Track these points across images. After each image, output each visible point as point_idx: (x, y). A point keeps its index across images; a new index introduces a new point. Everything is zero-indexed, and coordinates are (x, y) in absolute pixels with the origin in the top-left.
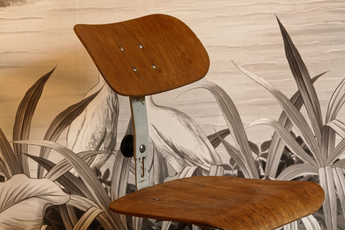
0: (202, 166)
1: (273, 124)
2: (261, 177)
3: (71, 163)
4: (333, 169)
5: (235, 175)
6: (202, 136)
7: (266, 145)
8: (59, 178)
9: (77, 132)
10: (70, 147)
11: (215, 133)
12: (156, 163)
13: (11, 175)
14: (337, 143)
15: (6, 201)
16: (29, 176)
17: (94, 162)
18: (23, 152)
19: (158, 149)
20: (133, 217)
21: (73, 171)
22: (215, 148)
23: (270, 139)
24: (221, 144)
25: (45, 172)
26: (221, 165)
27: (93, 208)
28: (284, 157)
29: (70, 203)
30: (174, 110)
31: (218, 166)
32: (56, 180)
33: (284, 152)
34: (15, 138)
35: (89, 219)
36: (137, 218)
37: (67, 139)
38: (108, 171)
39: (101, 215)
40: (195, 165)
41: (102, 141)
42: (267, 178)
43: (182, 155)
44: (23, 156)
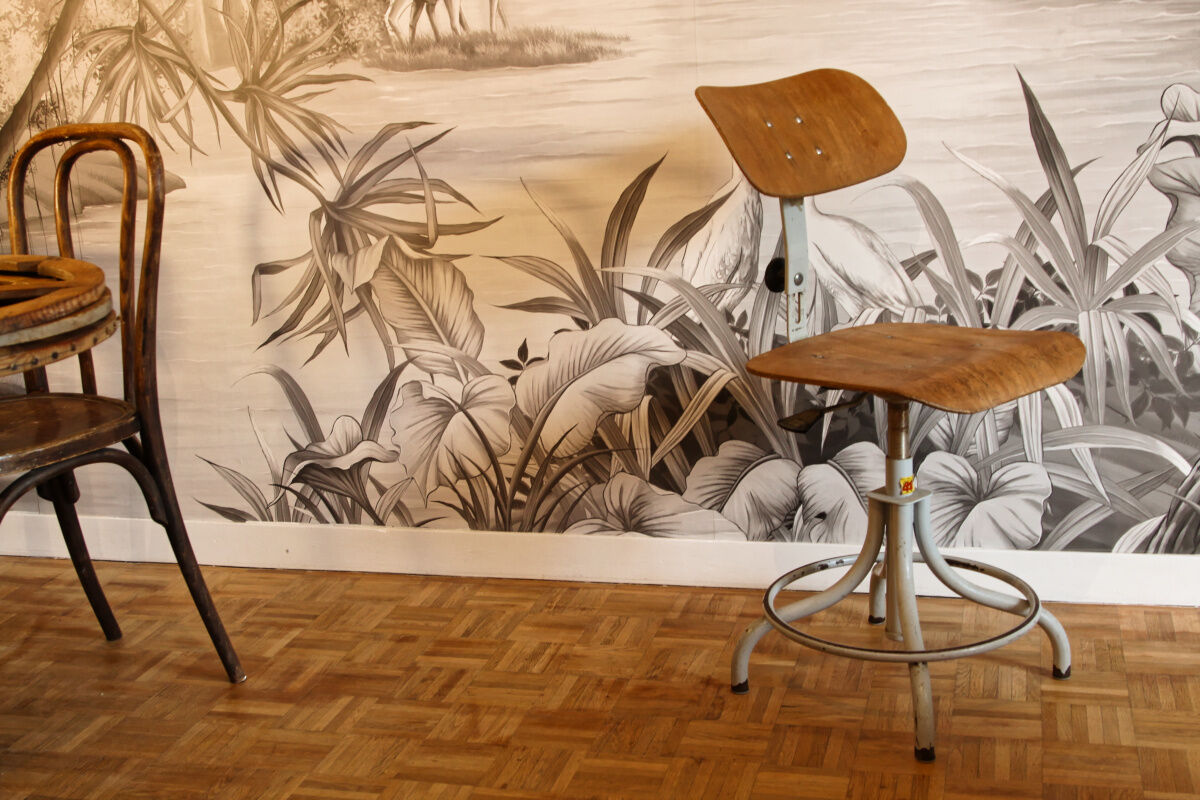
0: (891, 309)
1: (1007, 242)
2: (985, 326)
3: (688, 302)
4: (1103, 314)
5: (943, 322)
6: (892, 261)
7: (995, 276)
8: (670, 325)
9: (698, 255)
10: (687, 278)
11: (912, 256)
12: (819, 303)
13: (598, 320)
14: (1110, 273)
15: (590, 358)
16: (624, 322)
17: (723, 301)
18: (617, 284)
19: (823, 281)
20: (783, 383)
21: (691, 314)
22: (912, 279)
23: (1000, 265)
24: (923, 274)
25: (650, 315)
26: (921, 307)
27: (721, 372)
28: (1022, 295)
29: (687, 363)
30: (849, 220)
31: (916, 308)
32: (667, 328)
33: (1022, 286)
34: (604, 264)
35: (713, 390)
36: (789, 384)
37: (683, 265)
38: (744, 315)
39: (732, 382)
40: (880, 306)
41: (736, 268)
42: (995, 327)
43: (860, 291)
44: (617, 291)
